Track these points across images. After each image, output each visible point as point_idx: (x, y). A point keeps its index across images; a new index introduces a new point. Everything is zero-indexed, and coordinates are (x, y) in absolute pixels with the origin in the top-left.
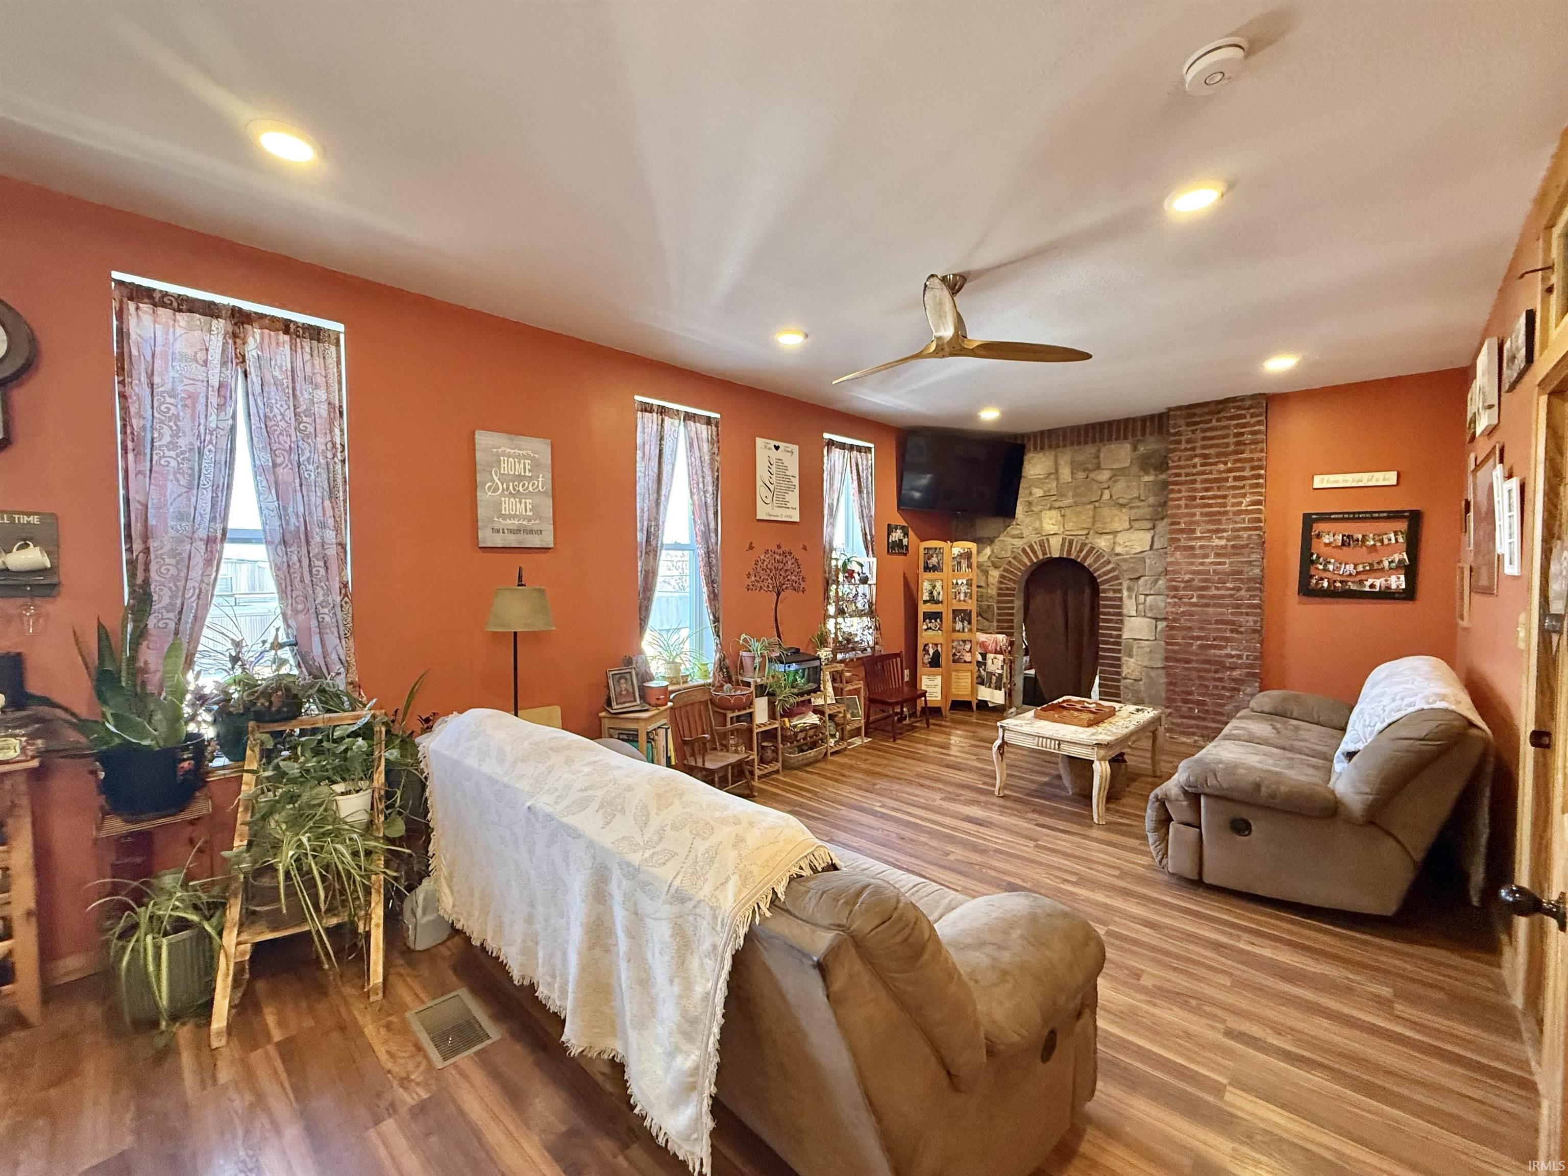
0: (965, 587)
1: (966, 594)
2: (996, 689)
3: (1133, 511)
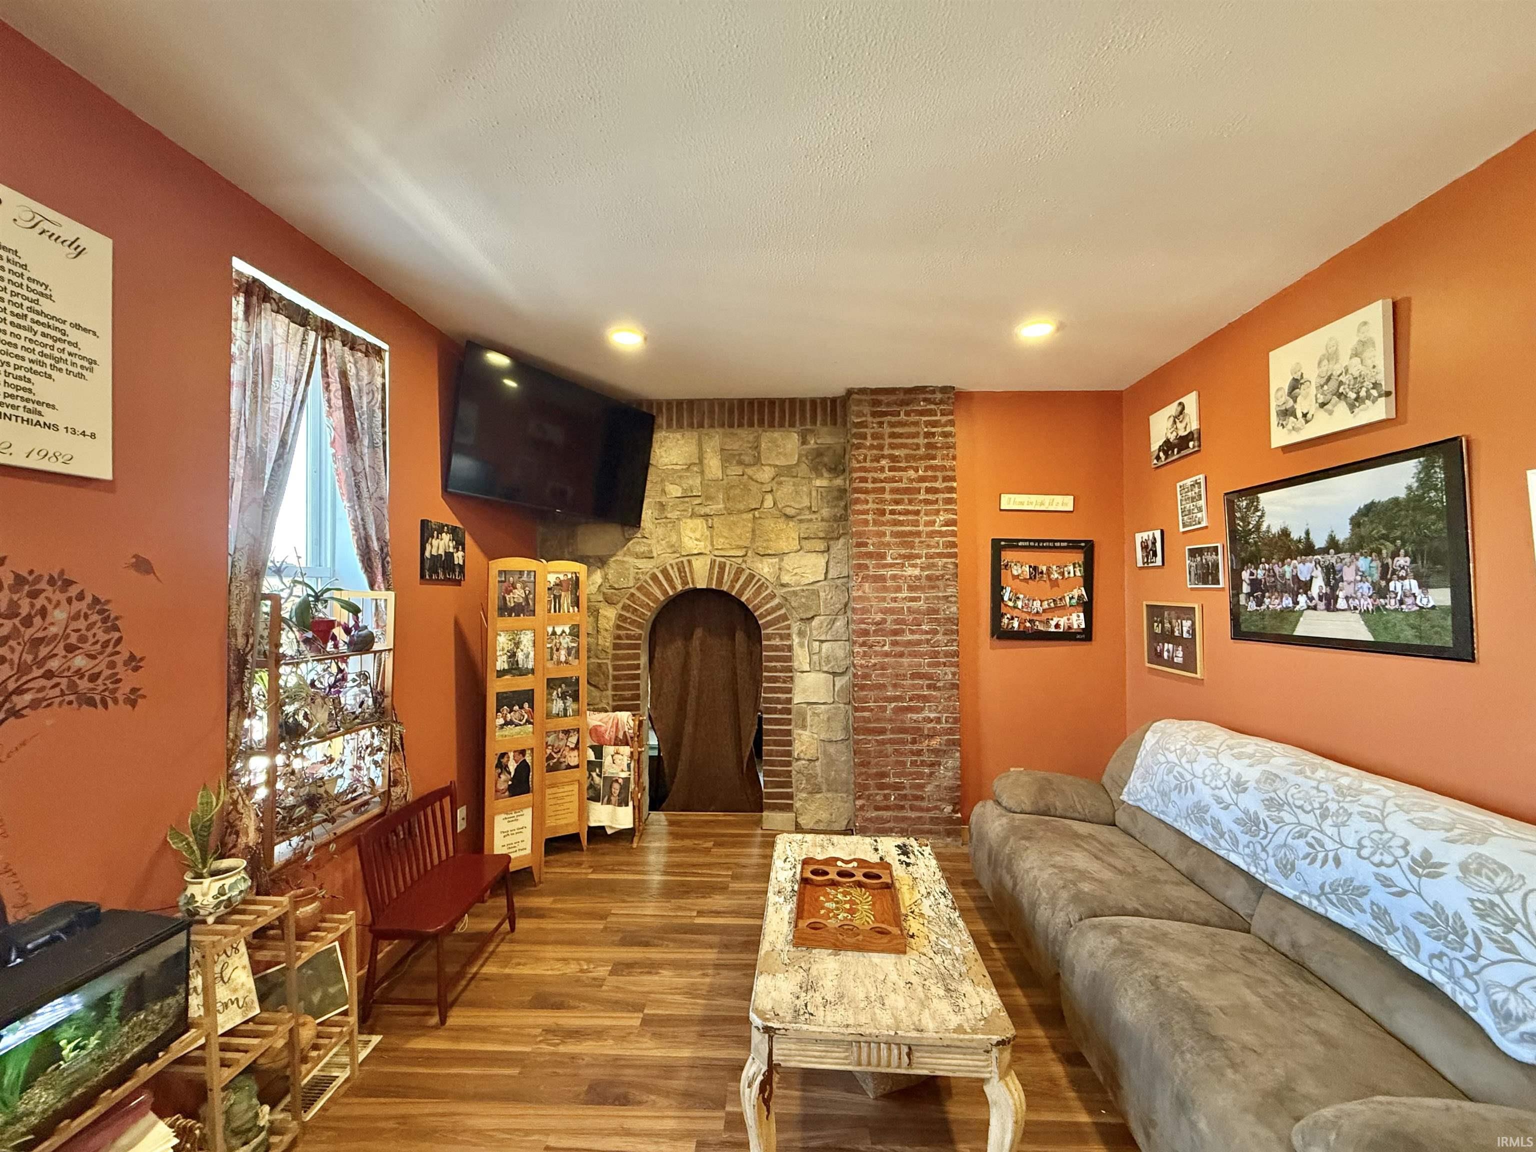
0: (568, 639)
1: (569, 650)
2: (620, 805)
3: (804, 526)
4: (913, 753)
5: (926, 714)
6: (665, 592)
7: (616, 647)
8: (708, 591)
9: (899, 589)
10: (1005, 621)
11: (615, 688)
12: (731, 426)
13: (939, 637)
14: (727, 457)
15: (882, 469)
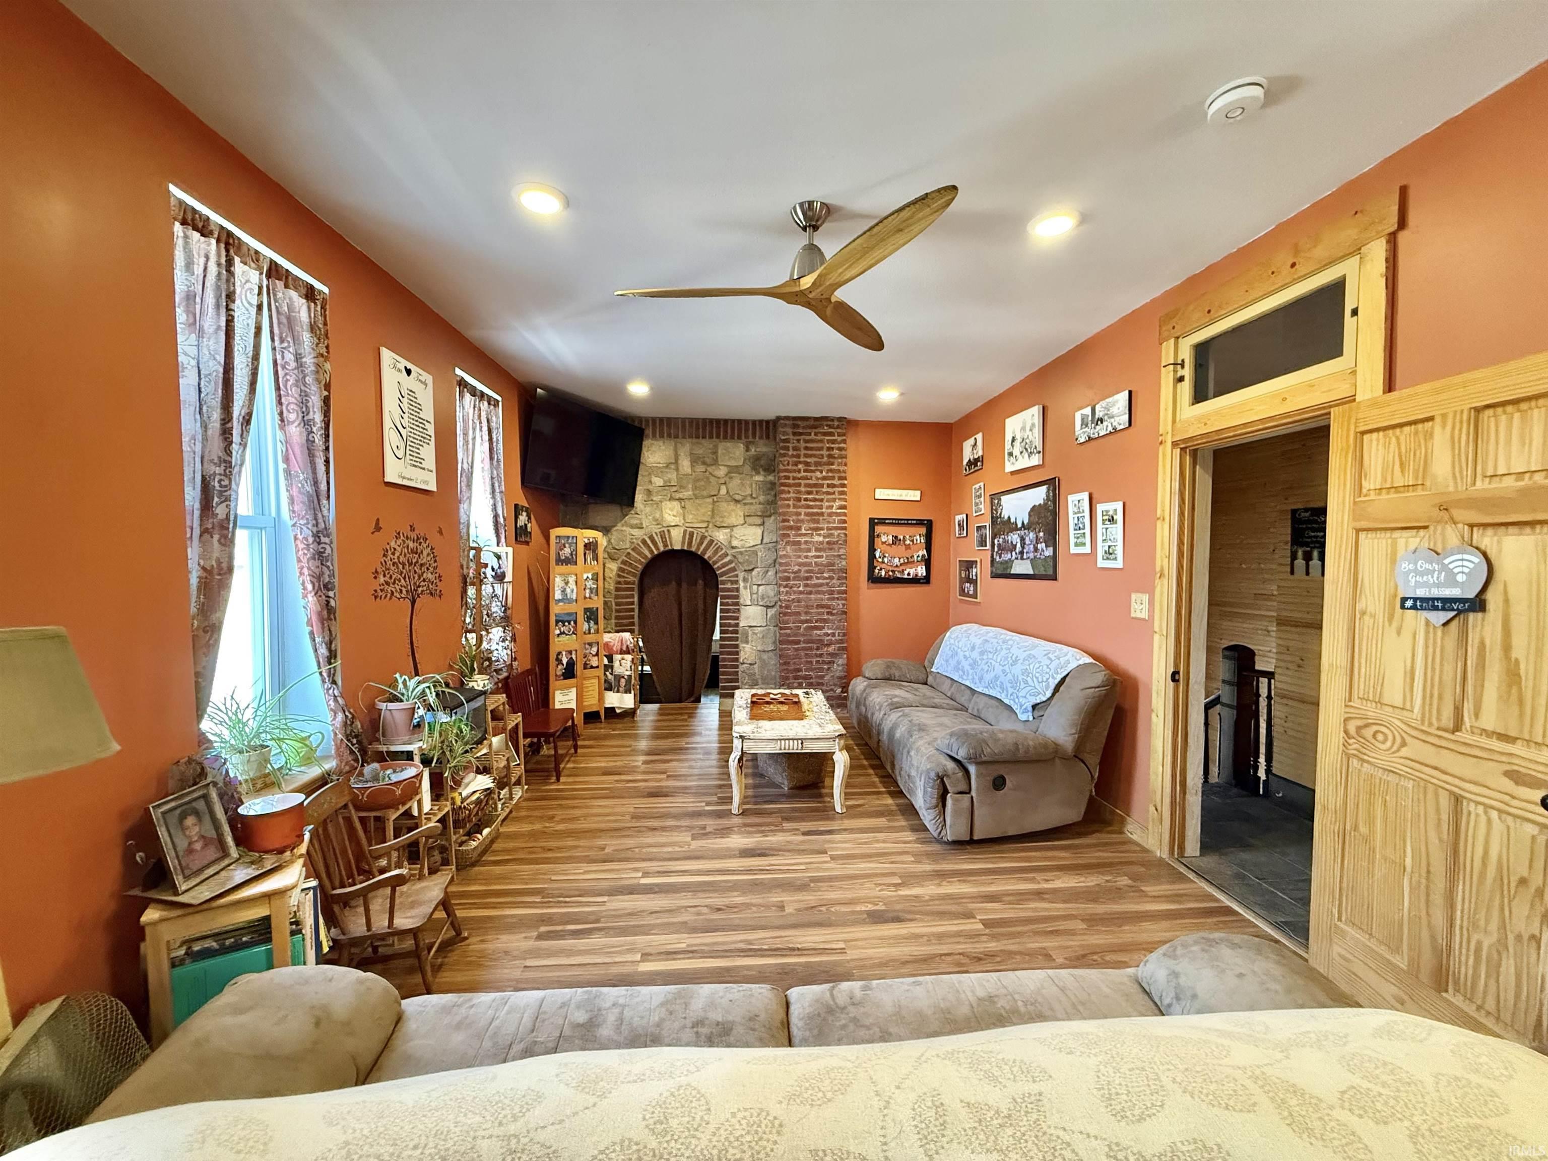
0: (591, 582)
1: (591, 589)
2: (626, 692)
3: (747, 507)
4: (817, 656)
5: (826, 631)
6: (651, 551)
7: (617, 589)
8: (682, 551)
9: (809, 550)
10: (877, 571)
11: (617, 618)
12: (697, 437)
13: (834, 581)
14: (695, 460)
15: (799, 471)
